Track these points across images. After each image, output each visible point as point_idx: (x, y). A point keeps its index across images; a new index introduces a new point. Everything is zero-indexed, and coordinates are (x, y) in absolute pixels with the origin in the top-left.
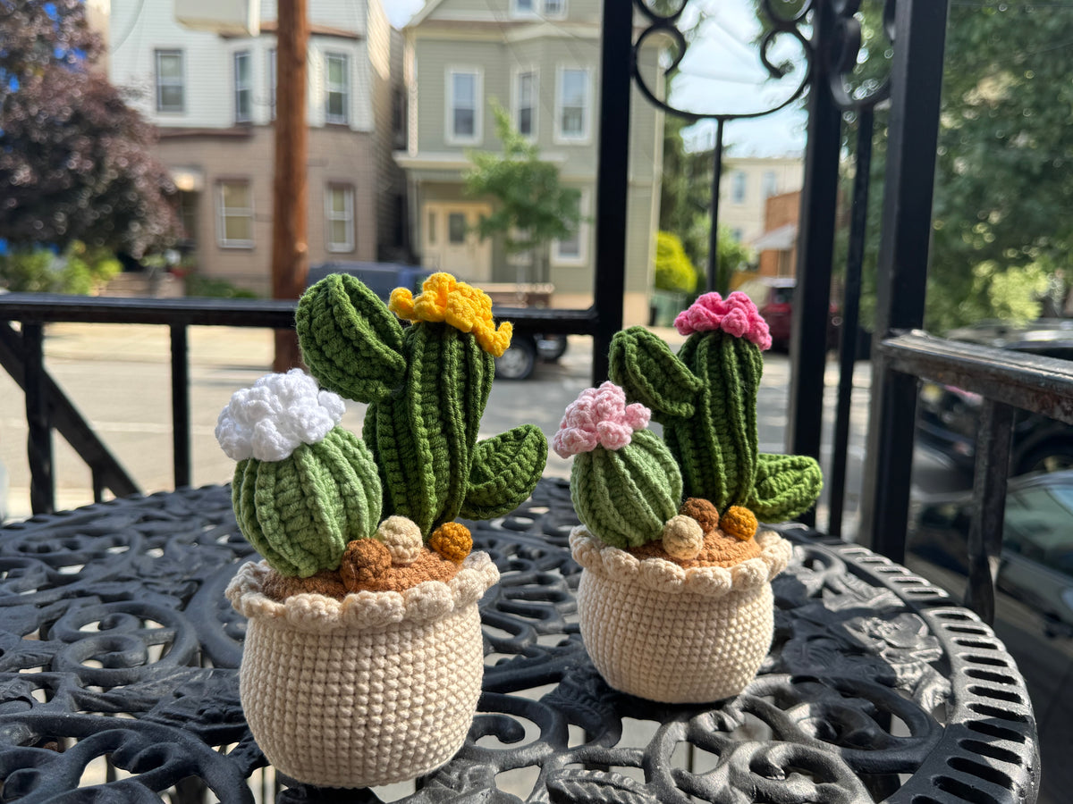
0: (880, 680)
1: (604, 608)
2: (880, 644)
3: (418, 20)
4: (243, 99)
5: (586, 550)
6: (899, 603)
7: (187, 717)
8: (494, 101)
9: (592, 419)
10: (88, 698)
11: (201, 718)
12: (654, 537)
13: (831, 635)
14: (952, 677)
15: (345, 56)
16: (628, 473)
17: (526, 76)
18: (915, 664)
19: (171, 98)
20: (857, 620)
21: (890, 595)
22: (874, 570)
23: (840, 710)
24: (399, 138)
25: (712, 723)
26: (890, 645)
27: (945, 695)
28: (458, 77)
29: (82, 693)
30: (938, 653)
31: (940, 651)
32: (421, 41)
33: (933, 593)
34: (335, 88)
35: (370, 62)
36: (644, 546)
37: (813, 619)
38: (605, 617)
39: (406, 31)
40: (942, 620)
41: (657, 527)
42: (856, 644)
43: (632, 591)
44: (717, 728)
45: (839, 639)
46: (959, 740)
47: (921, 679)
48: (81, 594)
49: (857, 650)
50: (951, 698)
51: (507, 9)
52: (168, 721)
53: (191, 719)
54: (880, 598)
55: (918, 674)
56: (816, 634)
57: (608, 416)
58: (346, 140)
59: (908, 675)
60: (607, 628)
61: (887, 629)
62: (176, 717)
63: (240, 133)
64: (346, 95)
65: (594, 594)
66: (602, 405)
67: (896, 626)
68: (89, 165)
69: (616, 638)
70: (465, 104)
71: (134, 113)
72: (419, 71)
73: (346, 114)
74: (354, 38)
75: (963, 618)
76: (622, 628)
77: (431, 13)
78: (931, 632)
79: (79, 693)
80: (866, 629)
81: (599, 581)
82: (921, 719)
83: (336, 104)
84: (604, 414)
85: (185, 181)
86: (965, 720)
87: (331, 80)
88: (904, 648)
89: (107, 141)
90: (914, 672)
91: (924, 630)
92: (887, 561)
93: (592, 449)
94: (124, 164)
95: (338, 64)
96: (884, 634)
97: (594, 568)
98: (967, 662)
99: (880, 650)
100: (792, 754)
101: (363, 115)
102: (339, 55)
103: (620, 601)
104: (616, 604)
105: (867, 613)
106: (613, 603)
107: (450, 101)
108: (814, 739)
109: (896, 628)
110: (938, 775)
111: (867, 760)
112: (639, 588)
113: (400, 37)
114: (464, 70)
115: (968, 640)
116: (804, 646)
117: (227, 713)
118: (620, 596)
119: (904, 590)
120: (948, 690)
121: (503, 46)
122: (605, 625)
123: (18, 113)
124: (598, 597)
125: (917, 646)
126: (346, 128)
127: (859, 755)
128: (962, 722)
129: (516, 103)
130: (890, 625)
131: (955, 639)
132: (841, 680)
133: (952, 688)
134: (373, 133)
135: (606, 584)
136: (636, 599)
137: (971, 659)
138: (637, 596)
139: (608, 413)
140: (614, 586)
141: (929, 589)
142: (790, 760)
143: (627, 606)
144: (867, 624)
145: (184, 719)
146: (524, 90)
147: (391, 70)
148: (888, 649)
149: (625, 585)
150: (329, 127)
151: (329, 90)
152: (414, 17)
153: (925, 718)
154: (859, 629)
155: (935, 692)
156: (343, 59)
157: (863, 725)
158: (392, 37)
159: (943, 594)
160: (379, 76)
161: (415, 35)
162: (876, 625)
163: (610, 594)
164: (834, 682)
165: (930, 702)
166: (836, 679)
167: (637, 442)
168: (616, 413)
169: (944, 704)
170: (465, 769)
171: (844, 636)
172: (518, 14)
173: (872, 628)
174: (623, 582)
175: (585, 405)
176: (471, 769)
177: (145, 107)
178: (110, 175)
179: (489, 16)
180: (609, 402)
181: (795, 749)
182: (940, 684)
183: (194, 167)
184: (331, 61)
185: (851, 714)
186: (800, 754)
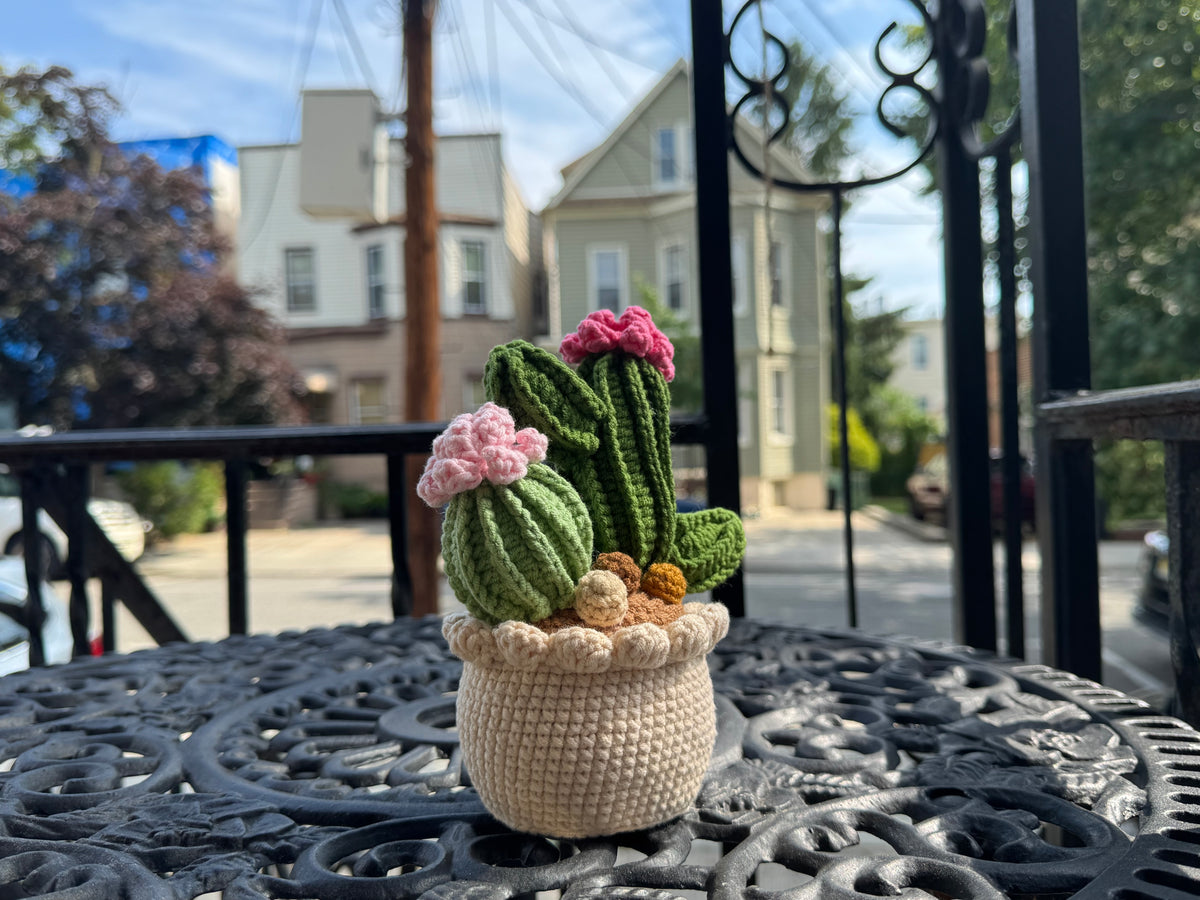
0: (1046, 790)
1: (501, 713)
2: (1053, 755)
3: (557, 202)
4: (377, 294)
5: (472, 632)
6: (1085, 716)
7: (133, 840)
8: (639, 277)
9: (474, 446)
10: (22, 822)
11: (149, 841)
12: (562, 605)
13: (988, 748)
14: (1148, 786)
15: (482, 244)
16: (527, 514)
17: (673, 250)
18: (1098, 773)
19: (301, 298)
20: (1023, 733)
21: (1072, 707)
22: (1056, 686)
23: (988, 823)
24: (541, 324)
25: (812, 840)
26: (1066, 756)
27: (1138, 806)
28: (601, 256)
29: (17, 817)
30: (1131, 763)
31: (1135, 761)
32: (560, 223)
33: (1131, 704)
34: (471, 276)
35: (506, 247)
36: (550, 618)
37: (965, 733)
38: (503, 724)
39: (545, 214)
40: (1139, 729)
41: (567, 589)
42: (1020, 756)
43: (540, 679)
44: (817, 846)
45: (998, 753)
46: (1154, 851)
47: (1105, 789)
48: (67, 728)
49: (1020, 761)
50: (1146, 809)
51: (649, 182)
52: (107, 843)
53: (137, 841)
54: (1057, 711)
55: (1101, 784)
56: (969, 746)
57: (495, 439)
58: (485, 329)
59: (1088, 785)
60: (507, 740)
61: (1065, 741)
62: (120, 840)
63: (375, 329)
64: (483, 284)
65: (485, 697)
66: (486, 426)
67: (1078, 738)
68: (214, 369)
69: (522, 752)
70: (609, 282)
71: (261, 314)
72: (560, 254)
73: (484, 302)
74: (491, 224)
75: (1170, 726)
76: (529, 735)
77: (570, 194)
78: (1123, 742)
79: (14, 816)
80: (1036, 742)
81: (491, 676)
82: (1102, 830)
83: (474, 293)
84: (490, 437)
85: (317, 382)
86: (1164, 829)
87: (468, 269)
88: (1087, 760)
89: (233, 344)
90: (1095, 782)
91: (1114, 741)
92: (1072, 677)
93: (476, 486)
94: (251, 365)
95: (475, 253)
96: (1060, 745)
97: (485, 658)
98: (1170, 770)
99: (1053, 762)
100: (914, 870)
101: (502, 302)
102: (475, 244)
103: (523, 697)
104: (519, 702)
105: (1039, 726)
106: (513, 702)
107: (594, 281)
108: (946, 852)
109: (1077, 741)
110: (1120, 889)
111: (1019, 875)
112: (549, 673)
113: (538, 222)
114: (607, 249)
115: (1175, 747)
116: (949, 760)
117: (184, 835)
118: (524, 690)
119: (1092, 702)
120: (1142, 799)
121: (647, 221)
122: (504, 735)
123: (144, 319)
124: (491, 699)
125: (1104, 757)
126: (484, 317)
127: (1008, 868)
128: (1159, 831)
129: (663, 277)
130: (1069, 737)
131: (1155, 747)
132: (993, 790)
133: (1147, 797)
134: (512, 320)
135: (503, 677)
136: (546, 689)
137: (1177, 767)
138: (547, 685)
139: (495, 435)
140: (514, 678)
141: (1125, 701)
142: (911, 878)
143: (535, 702)
144: (1036, 737)
145: (129, 841)
146: (672, 265)
147: (532, 255)
148: (1064, 761)
149: (529, 674)
150: (467, 317)
151: (467, 280)
152: (553, 199)
153: (1106, 827)
154: (1026, 741)
155: (1124, 803)
156: (479, 247)
157: (1018, 836)
158: (530, 222)
159: (1143, 704)
160: (516, 260)
161: (554, 218)
162: (1050, 736)
163: (510, 690)
164: (986, 795)
165: (1118, 813)
166: (987, 790)
167: (533, 475)
168: (505, 437)
169: (1137, 816)
170: (465, 889)
171: (1005, 747)
172: (661, 187)
173: (1044, 740)
174: (526, 669)
175: (464, 428)
176: (472, 889)
177: (274, 306)
178: (236, 378)
179: (629, 192)
180: (495, 423)
181: (919, 863)
182: (1131, 793)
183: (326, 367)
184: (469, 251)
185: (1003, 826)
186: (926, 869)
